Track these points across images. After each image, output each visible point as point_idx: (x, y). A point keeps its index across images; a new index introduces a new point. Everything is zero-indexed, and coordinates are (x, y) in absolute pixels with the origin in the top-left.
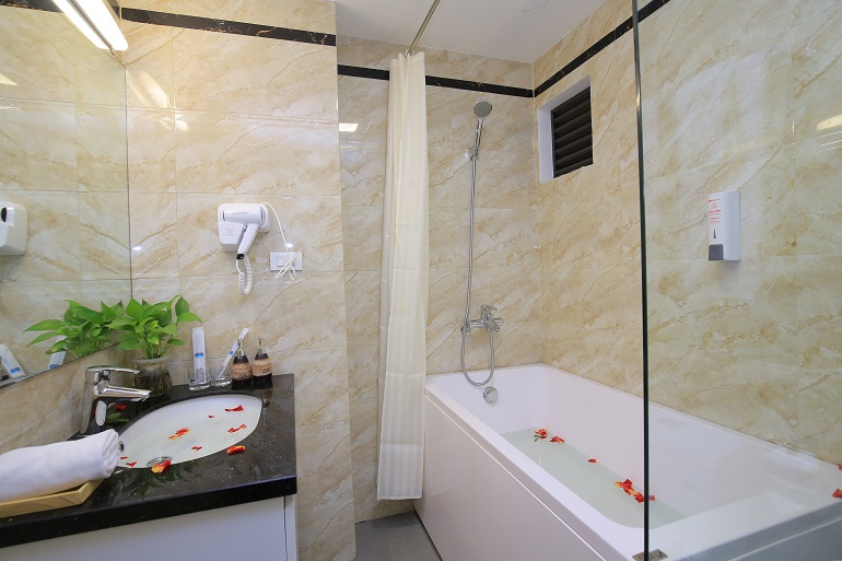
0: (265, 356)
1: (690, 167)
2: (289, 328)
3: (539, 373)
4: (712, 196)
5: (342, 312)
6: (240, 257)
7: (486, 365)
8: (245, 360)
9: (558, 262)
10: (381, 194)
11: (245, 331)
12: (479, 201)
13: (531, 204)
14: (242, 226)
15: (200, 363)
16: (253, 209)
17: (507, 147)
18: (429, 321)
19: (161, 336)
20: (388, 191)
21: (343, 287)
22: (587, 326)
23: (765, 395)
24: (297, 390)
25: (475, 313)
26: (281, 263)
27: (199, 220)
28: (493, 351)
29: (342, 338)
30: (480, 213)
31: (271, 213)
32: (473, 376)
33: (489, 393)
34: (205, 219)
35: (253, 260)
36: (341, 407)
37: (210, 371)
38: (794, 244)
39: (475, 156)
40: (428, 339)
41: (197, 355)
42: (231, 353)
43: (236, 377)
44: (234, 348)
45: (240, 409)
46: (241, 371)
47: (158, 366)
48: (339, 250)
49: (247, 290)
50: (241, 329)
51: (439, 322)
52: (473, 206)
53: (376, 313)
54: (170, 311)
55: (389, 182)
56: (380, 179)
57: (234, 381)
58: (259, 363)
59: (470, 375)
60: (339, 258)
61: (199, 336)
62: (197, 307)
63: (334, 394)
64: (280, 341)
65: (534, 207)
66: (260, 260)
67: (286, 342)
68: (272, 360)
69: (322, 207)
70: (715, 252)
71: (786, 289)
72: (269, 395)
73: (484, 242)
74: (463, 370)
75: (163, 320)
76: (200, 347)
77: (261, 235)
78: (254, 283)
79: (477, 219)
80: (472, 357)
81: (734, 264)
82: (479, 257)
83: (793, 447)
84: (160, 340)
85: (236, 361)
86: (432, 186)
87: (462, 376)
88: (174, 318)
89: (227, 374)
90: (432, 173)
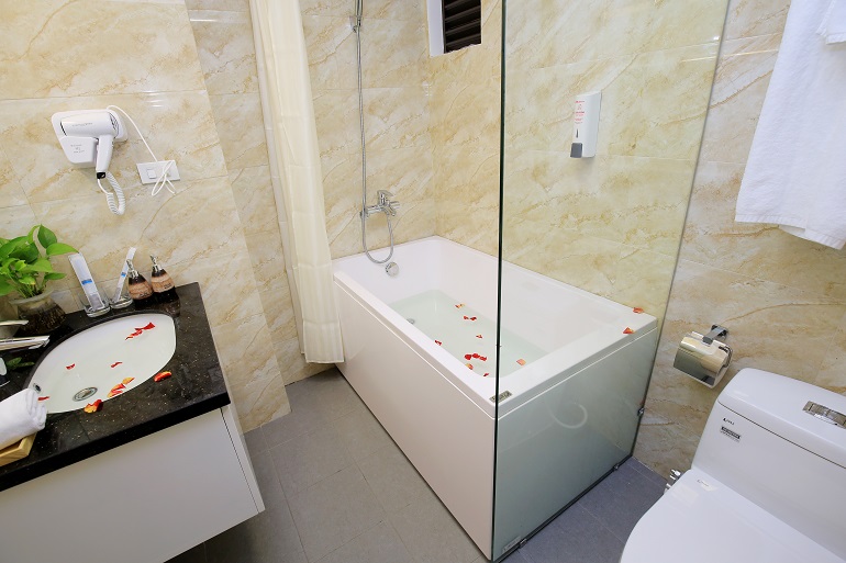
0: (163, 272)
1: (566, 63)
2: (181, 241)
3: (434, 245)
4: (580, 97)
5: (236, 217)
6: (101, 175)
7: (386, 244)
8: (141, 279)
9: (448, 143)
10: (254, 78)
11: (132, 252)
12: (366, 80)
13: (422, 81)
14: (92, 140)
15: (91, 290)
16: (100, 117)
17: (393, 15)
18: (328, 210)
19: (34, 275)
20: (262, 74)
21: (231, 192)
22: (473, 205)
23: (598, 263)
24: (205, 296)
25: (372, 200)
26: (152, 174)
27: (29, 135)
28: (391, 232)
29: (242, 242)
30: (370, 94)
31: (123, 117)
32: (375, 255)
33: (390, 267)
34: (38, 132)
35: (117, 175)
36: (253, 304)
37: (105, 295)
38: (634, 146)
39: (358, 27)
40: (328, 228)
41: (84, 282)
42: (123, 274)
43: (137, 297)
44: (126, 269)
45: (150, 326)
46: (140, 290)
47: (43, 302)
48: (218, 152)
49: (121, 209)
50: (127, 248)
51: (337, 209)
52: (360, 87)
53: (272, 209)
54: (33, 244)
55: (261, 65)
56: (249, 60)
57: (135, 301)
58: (156, 280)
59: (372, 254)
60: (220, 161)
61: (80, 264)
62: (64, 234)
63: (243, 293)
64: (174, 254)
65: (425, 84)
66: (126, 174)
67: (181, 255)
68: (170, 274)
69: (186, 105)
70: (576, 150)
71: (622, 183)
72: (177, 306)
73: (375, 125)
74: (365, 251)
75: (29, 257)
76: (84, 272)
77: (118, 146)
78: (126, 199)
79: (367, 101)
80: (372, 239)
81: (590, 160)
82: (372, 141)
83: (610, 297)
84: (35, 278)
85: (132, 281)
86: (312, 65)
87: (364, 256)
88: (42, 250)
89: (126, 295)
90: (311, 49)
